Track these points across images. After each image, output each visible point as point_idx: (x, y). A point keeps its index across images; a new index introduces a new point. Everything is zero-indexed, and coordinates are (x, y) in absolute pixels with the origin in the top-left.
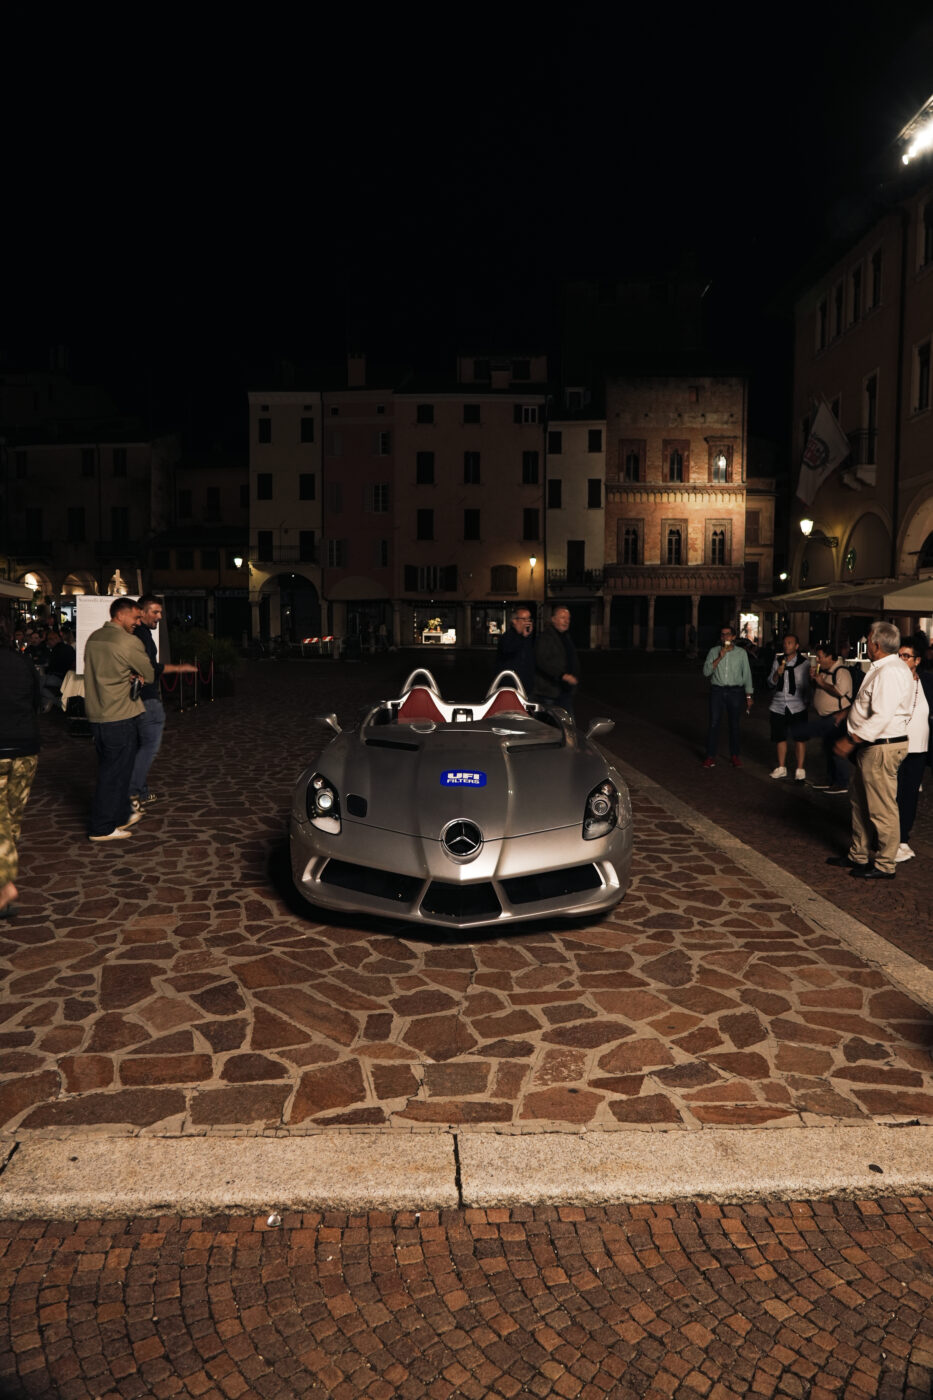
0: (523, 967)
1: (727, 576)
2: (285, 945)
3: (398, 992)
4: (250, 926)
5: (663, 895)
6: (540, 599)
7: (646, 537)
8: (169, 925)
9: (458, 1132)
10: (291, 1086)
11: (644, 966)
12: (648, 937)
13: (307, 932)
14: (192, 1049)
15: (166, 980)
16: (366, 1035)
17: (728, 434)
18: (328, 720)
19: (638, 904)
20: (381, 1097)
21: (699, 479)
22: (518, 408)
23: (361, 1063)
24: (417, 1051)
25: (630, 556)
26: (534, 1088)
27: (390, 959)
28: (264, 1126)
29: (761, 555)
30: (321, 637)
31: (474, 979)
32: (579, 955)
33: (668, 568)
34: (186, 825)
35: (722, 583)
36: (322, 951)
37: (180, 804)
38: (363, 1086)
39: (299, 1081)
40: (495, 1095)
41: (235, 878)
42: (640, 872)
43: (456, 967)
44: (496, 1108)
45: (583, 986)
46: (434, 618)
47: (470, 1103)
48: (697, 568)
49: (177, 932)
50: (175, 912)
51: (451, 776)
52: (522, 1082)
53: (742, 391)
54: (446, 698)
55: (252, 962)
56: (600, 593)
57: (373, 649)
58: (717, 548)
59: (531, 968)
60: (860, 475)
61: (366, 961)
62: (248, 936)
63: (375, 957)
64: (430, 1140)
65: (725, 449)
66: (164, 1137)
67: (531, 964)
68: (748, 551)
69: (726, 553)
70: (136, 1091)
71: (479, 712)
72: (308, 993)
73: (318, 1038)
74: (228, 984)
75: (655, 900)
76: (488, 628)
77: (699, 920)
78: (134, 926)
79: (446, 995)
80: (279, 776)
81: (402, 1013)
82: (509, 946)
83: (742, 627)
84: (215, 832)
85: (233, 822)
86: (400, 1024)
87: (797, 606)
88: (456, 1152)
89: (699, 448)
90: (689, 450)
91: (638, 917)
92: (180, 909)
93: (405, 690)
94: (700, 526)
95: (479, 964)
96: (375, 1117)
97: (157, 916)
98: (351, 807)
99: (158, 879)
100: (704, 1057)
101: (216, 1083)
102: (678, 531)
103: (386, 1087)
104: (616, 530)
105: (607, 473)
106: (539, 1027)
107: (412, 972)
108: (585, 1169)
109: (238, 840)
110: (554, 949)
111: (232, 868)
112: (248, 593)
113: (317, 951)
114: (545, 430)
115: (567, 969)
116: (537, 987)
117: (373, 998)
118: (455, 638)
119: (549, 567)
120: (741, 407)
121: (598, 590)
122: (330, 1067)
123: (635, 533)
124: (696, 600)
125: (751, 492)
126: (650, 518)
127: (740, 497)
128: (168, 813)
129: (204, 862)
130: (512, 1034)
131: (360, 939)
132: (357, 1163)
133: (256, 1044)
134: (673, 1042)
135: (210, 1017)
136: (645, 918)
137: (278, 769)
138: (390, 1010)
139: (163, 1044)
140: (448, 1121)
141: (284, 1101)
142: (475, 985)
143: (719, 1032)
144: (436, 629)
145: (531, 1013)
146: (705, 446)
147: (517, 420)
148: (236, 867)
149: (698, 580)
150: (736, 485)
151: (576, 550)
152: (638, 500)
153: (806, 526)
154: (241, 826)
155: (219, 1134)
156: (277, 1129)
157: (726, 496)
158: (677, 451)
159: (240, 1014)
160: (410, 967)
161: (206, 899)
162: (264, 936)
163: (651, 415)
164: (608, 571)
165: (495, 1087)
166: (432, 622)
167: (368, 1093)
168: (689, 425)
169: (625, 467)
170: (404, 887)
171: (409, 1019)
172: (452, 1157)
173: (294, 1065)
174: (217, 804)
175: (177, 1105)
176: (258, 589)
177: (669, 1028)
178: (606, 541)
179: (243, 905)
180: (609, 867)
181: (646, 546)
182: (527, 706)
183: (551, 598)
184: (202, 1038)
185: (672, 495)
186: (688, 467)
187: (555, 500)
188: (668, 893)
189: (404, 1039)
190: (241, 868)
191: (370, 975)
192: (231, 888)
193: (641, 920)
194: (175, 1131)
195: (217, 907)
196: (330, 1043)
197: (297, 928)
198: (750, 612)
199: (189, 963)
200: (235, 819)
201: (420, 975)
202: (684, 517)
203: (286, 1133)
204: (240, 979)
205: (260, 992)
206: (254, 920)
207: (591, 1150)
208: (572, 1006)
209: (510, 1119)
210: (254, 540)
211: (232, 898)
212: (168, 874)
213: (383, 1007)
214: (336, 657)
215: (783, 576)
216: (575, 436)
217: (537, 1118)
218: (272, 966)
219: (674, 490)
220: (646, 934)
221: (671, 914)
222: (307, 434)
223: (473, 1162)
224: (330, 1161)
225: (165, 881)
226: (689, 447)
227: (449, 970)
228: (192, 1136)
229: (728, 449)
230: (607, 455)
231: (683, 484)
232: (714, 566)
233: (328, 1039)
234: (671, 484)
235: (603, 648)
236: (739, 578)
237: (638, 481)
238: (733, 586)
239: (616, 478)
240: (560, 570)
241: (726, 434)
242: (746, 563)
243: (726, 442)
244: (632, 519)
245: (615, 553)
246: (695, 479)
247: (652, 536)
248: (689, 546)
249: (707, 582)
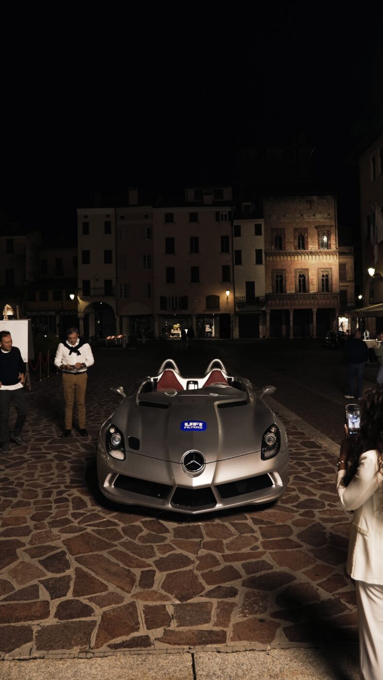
0: (230, 537)
1: (330, 298)
2: (93, 525)
3: (159, 555)
4: (74, 513)
5: (307, 487)
6: (232, 313)
7: (287, 279)
8: (28, 514)
9: (195, 652)
10: (96, 621)
11: (299, 534)
12: (300, 515)
13: (107, 516)
14: (38, 597)
15: (25, 551)
16: (140, 585)
18: (118, 391)
19: (294, 493)
20: (148, 629)
21: (313, 248)
22: (218, 214)
23: (137, 605)
24: (169, 595)
25: (279, 289)
26: (239, 619)
27: (154, 533)
28: (79, 651)
29: (347, 286)
30: (116, 335)
31: (202, 545)
32: (261, 527)
33: (299, 295)
34: (40, 449)
35: (328, 302)
36: (115, 529)
37: (38, 437)
38: (138, 620)
39: (100, 619)
40: (216, 625)
41: (66, 483)
42: (294, 473)
43: (191, 537)
44: (217, 634)
45: (264, 547)
46: (176, 324)
47: (201, 630)
48: (314, 294)
49: (33, 518)
50: (32, 506)
51: (186, 425)
52: (232, 615)
53: (334, 202)
54: (184, 375)
55: (75, 537)
56: (264, 309)
57: (144, 342)
58: (325, 283)
59: (235, 537)
61: (140, 535)
62: (73, 520)
63: (145, 532)
64: (177, 658)
65: (326, 231)
66: (19, 660)
67: (234, 535)
68: (341, 284)
69: (330, 286)
70: (4, 627)
71: (202, 383)
72: (107, 557)
73: (112, 588)
74: (61, 552)
75: (303, 491)
76: (205, 328)
77: (329, 503)
78: (8, 514)
79: (186, 556)
80: (93, 418)
81: (161, 570)
82: (222, 523)
83: (340, 325)
84: (56, 453)
85: (66, 447)
86: (160, 577)
87: (369, 314)
88: (193, 665)
89: (313, 232)
90: (307, 233)
91: (293, 502)
92: (36, 503)
93: (161, 371)
94: (315, 272)
95: (205, 536)
96: (144, 642)
97: (22, 508)
98: (130, 444)
99: (23, 484)
100: (337, 594)
101: (51, 621)
102: (304, 275)
103: (151, 621)
104: (270, 275)
105: (265, 246)
106: (240, 577)
107: (167, 542)
108: (271, 676)
109: (69, 458)
110: (247, 524)
111: (65, 476)
112: (78, 313)
113: (112, 529)
114: (232, 225)
115: (255, 537)
116: (238, 550)
117: (144, 559)
119: (236, 296)
120: (334, 210)
121: (263, 306)
122: (118, 607)
123: (281, 276)
124: (315, 311)
125: (341, 254)
126: (288, 269)
127: (335, 257)
128: (31, 442)
129: (49, 473)
130: (225, 582)
131: (137, 520)
132: (134, 675)
133: (76, 593)
134: (318, 585)
135: (50, 575)
136: (298, 502)
137: (92, 414)
138: (154, 568)
139: (23, 594)
140: (188, 644)
141: (91, 632)
142: (203, 550)
143: (344, 577)
144: (177, 329)
145: (235, 567)
146: (316, 230)
147: (217, 219)
148: (67, 475)
149: (316, 301)
150: (333, 250)
151: (250, 286)
152: (282, 260)
153: (371, 272)
154: (71, 450)
155: (51, 657)
156: (86, 653)
157: (328, 256)
158: (301, 234)
159: (68, 572)
160: (165, 538)
161: (50, 496)
162: (82, 520)
163: (287, 215)
164: (268, 297)
165: (215, 619)
166: (175, 326)
167: (141, 625)
168: (306, 220)
169: (274, 243)
170: (161, 490)
171: (165, 573)
172: (191, 670)
173: (98, 607)
174: (58, 436)
175: (28, 637)
176: (83, 311)
177: (316, 575)
178: (266, 281)
179: (71, 500)
180: (277, 475)
181: (287, 283)
182: (228, 379)
183: (238, 312)
184: (44, 589)
185: (300, 257)
186: (307, 242)
187: (238, 260)
188: (311, 486)
189: (162, 587)
190: (70, 476)
191: (142, 544)
192: (64, 489)
193: (295, 504)
194: (26, 655)
195: (56, 501)
196: (119, 591)
197: (101, 514)
198: (344, 317)
199: (39, 539)
200: (67, 445)
201: (171, 544)
202: (306, 268)
203: (91, 655)
204: (67, 549)
205: (79, 557)
206: (76, 509)
207: (273, 662)
208: (258, 562)
209: (224, 642)
210: (80, 285)
211: (65, 495)
212: (29, 481)
213: (150, 565)
214: (124, 346)
215: (360, 297)
216: (248, 227)
217: (241, 640)
218: (86, 539)
219: (301, 254)
220: (299, 513)
221: (312, 499)
222: (108, 230)
223: (204, 673)
224: (118, 675)
225: (27, 485)
226: (307, 231)
227: (188, 540)
228: (35, 658)
229: (328, 233)
230: (265, 237)
231: (305, 251)
232: (324, 293)
233: (118, 589)
234: (299, 251)
235: (266, 337)
236: (337, 299)
237: (281, 249)
238: (333, 303)
239: (270, 248)
240: (242, 297)
241: (326, 224)
242: (340, 291)
243: (327, 228)
244: (279, 270)
245: (271, 287)
246: (311, 248)
247: (290, 278)
248: (310, 283)
249: (320, 302)
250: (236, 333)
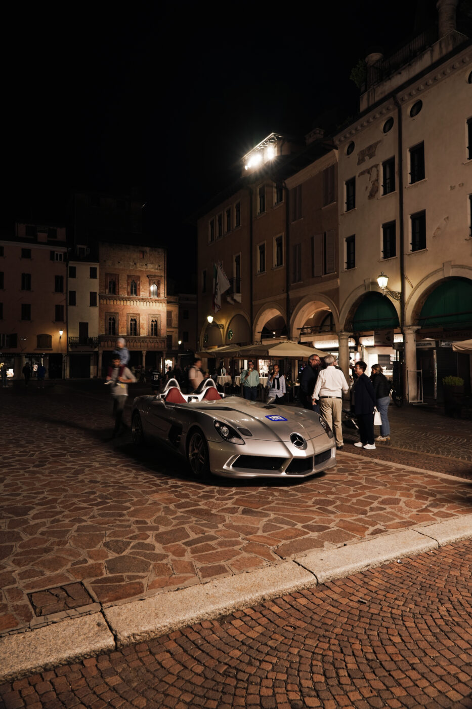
1: (158, 342)
6: (65, 353)
7: (119, 322)
17: (158, 274)
21: (144, 295)
22: (52, 253)
25: (112, 331)
29: (173, 332)
33: (131, 337)
35: (156, 345)
48: (144, 338)
53: (164, 255)
56: (96, 350)
58: (154, 327)
60: (235, 298)
65: (156, 282)
68: (169, 330)
69: (158, 331)
89: (144, 280)
90: (140, 281)
94: (145, 317)
102: (135, 319)
104: (104, 317)
105: (100, 290)
114: (67, 266)
118: (14, 373)
119: (69, 336)
120: (164, 262)
121: (95, 347)
123: (114, 320)
124: (144, 353)
125: (169, 302)
126: (121, 313)
127: (164, 305)
146: (148, 279)
147: (52, 258)
149: (145, 343)
150: (162, 298)
151: (84, 327)
152: (115, 303)
153: (210, 319)
157: (158, 304)
158: (134, 281)
163: (121, 262)
164: (100, 338)
168: (139, 269)
169: (109, 287)
178: (99, 323)
181: (119, 326)
183: (70, 352)
185: (132, 302)
186: (139, 288)
187: (73, 301)
198: (169, 359)
202: (137, 313)
215: (180, 342)
216: (83, 270)
219: (133, 300)
226: (140, 279)
229: (158, 281)
230: (100, 280)
231: (137, 297)
232: (153, 337)
234: (131, 296)
235: (98, 377)
236: (164, 343)
237: (115, 294)
238: (161, 347)
239: (104, 292)
240: (76, 337)
241: (156, 274)
242: (167, 336)
243: (157, 278)
244: (112, 313)
245: (104, 329)
246: (142, 295)
247: (122, 321)
248: (141, 327)
249: (149, 344)
250: (67, 373)
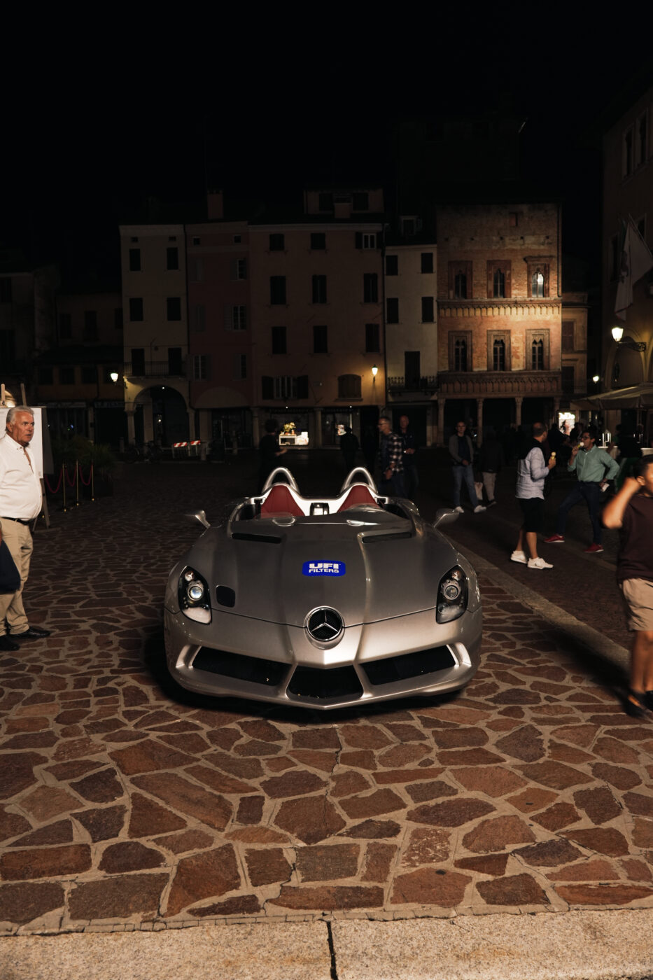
0: (385, 746)
1: (546, 379)
2: (160, 729)
3: (268, 774)
4: (128, 711)
5: (510, 671)
6: (382, 404)
7: (474, 347)
8: (51, 713)
9: (332, 919)
10: (168, 875)
11: (498, 742)
12: (500, 713)
13: (182, 715)
14: (71, 839)
15: (47, 769)
16: (239, 819)
17: (546, 254)
18: (197, 517)
19: (488, 681)
20: (255, 885)
21: (519, 294)
22: (358, 235)
23: (235, 848)
24: (288, 834)
25: (461, 364)
26: (403, 870)
27: (260, 740)
28: (141, 919)
29: (576, 360)
30: (189, 441)
31: (339, 758)
32: (437, 731)
33: (495, 374)
34: (68, 616)
35: (542, 386)
36: (196, 734)
37: (63, 596)
38: (238, 873)
39: (175, 870)
40: (365, 878)
41: (114, 665)
42: (487, 650)
43: (322, 746)
44: (367, 892)
45: (442, 762)
46: (289, 423)
47: (342, 887)
48: (519, 373)
49: (58, 720)
50: (57, 700)
51: (312, 566)
52: (391, 864)
53: (556, 215)
54: (304, 494)
55: (130, 747)
56: (434, 398)
57: (235, 451)
58: (537, 354)
59: (393, 746)
61: (237, 743)
62: (126, 721)
63: (245, 739)
64: (302, 929)
65: (542, 267)
66: (43, 935)
67: (392, 743)
68: (565, 357)
69: (545, 360)
70: (16, 886)
71: (335, 505)
72: (184, 777)
73: (193, 823)
74: (106, 771)
75: (503, 677)
76: (337, 430)
77: (545, 695)
78: (17, 715)
79: (314, 775)
80: (154, 567)
81: (273, 795)
82: (371, 725)
83: (560, 424)
84: (95, 621)
85: (111, 612)
86: (272, 806)
87: (610, 404)
88: (330, 940)
89: (519, 267)
90: (510, 270)
91: (488, 693)
92: (62, 697)
93: (267, 487)
94: (521, 336)
95: (344, 744)
96: (249, 905)
97: (39, 704)
98: (220, 598)
99: (41, 668)
100: (563, 833)
101: (94, 874)
102: (502, 341)
103: (259, 873)
104: (447, 341)
105: (438, 292)
106: (404, 806)
107: (281, 754)
108: (458, 956)
109: (117, 628)
110: (413, 727)
111: (111, 656)
112: (124, 404)
113: (190, 735)
114: (383, 254)
115: (426, 747)
116: (399, 766)
117: (245, 780)
118: (307, 439)
119: (389, 376)
120: (556, 230)
121: (432, 394)
122: (204, 853)
123: (464, 343)
124: (519, 401)
125: (566, 305)
126: (477, 331)
127: (556, 310)
128: (52, 605)
129: (85, 650)
130: (378, 814)
131: (231, 721)
132: (233, 956)
133: (134, 832)
134: (532, 819)
135: (89, 805)
136: (496, 694)
137: (152, 561)
138: (262, 793)
139: (44, 835)
140: (321, 908)
141: (161, 891)
142: (341, 765)
143: (575, 808)
144: (290, 432)
145: (395, 792)
146: (525, 265)
147: (358, 246)
148: (115, 654)
149: (520, 383)
150: (553, 299)
151: (413, 360)
152: (466, 314)
153: (617, 333)
154: (119, 615)
155: (96, 929)
156: (154, 922)
157: (544, 309)
158: (499, 270)
159: (119, 801)
160: (279, 748)
161: (87, 687)
162: (141, 722)
163: (476, 238)
164: (441, 378)
165: (365, 870)
166: (287, 426)
167: (243, 879)
168: (509, 247)
169: (454, 286)
170: (271, 672)
171: (280, 801)
172: (327, 947)
173: (170, 852)
174: (97, 595)
175: (56, 899)
176: (132, 400)
177: (527, 804)
178: (439, 351)
179: (121, 692)
180: (461, 648)
181: (474, 355)
182: (378, 499)
183: (392, 403)
184: (81, 827)
185: (496, 309)
186: (510, 284)
187: (393, 317)
188: (516, 670)
189: (276, 822)
190: (120, 655)
191: (241, 757)
192: (110, 675)
193: (491, 696)
194: (53, 928)
195: (97, 694)
196: (204, 828)
197: (172, 712)
198: (567, 411)
199: (70, 751)
200: (113, 609)
201: (288, 756)
202: (508, 328)
203: (162, 925)
204: (118, 765)
205: (137, 778)
206: (131, 706)
207: (462, 935)
208: (433, 783)
209: (381, 904)
210: (128, 357)
211: (111, 684)
212: (51, 663)
213: (255, 789)
214: (203, 458)
215: (596, 379)
216: (410, 258)
217: (407, 902)
218: (148, 749)
219: (498, 305)
220: (497, 710)
221: (519, 690)
222: (172, 263)
223: (347, 952)
224: (206, 955)
225: (48, 670)
226: (510, 266)
227: (316, 750)
228: (69, 932)
229: (545, 267)
230: (438, 275)
231: (505, 299)
232: (535, 371)
233: (202, 825)
234: (495, 300)
235: (437, 445)
236: (557, 381)
237: (466, 297)
238: (550, 388)
239: (447, 295)
240: (399, 378)
241: (542, 254)
242: (562, 368)
243: (543, 261)
244: (461, 332)
245: (447, 362)
246: (515, 295)
247: (479, 346)
248: (512, 354)
249: (529, 385)
